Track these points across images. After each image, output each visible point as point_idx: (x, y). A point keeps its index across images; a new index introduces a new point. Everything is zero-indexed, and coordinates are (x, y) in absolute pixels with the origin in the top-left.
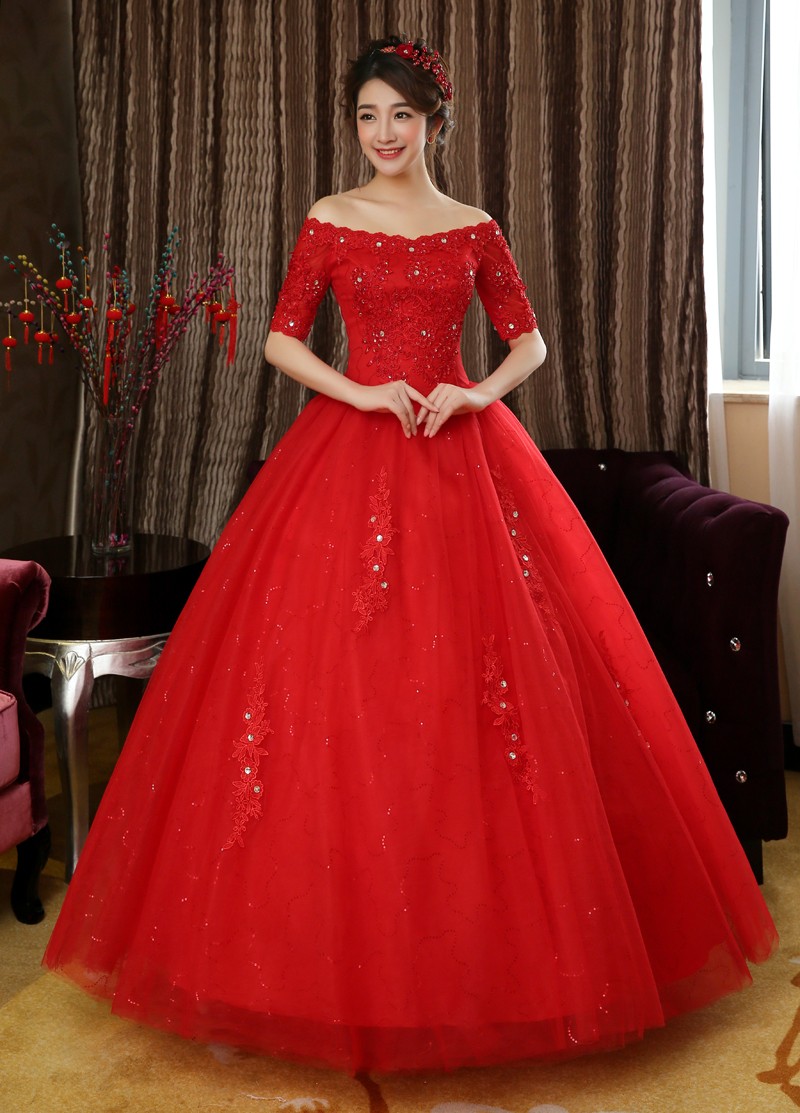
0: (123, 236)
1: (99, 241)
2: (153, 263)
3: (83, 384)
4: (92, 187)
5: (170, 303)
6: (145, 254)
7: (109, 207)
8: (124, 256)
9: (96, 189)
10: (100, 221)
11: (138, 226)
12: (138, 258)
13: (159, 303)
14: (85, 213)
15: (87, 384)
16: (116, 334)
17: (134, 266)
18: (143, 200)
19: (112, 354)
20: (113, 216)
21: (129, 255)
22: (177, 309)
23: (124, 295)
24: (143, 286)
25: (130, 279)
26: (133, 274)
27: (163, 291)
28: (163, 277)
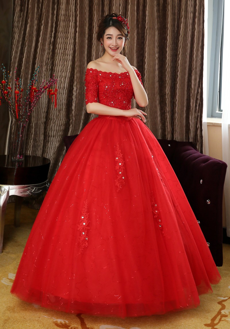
0: (21, 68)
1: (13, 69)
2: (29, 76)
3: (10, 112)
4: (14, 52)
5: (35, 89)
6: (27, 74)
7: (18, 59)
8: (20, 74)
9: (15, 53)
10: (15, 63)
11: (26, 65)
12: (24, 75)
13: (31, 89)
14: (11, 60)
16: (18, 98)
17: (23, 77)
18: (28, 57)
19: (17, 104)
20: (18, 62)
21: (22, 74)
22: (37, 91)
23: (20, 86)
24: (25, 84)
25: (22, 81)
26: (23, 80)
27: (32, 85)
28: (33, 81)
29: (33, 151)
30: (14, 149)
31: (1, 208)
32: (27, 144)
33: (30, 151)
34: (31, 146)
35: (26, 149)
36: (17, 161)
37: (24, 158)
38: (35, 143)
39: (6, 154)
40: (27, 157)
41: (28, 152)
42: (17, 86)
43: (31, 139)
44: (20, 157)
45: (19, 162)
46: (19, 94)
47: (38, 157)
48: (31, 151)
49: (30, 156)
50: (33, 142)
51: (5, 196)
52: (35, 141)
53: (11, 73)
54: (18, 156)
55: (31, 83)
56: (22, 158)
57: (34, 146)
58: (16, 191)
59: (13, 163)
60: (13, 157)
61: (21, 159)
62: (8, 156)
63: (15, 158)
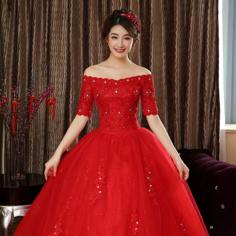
0: (16, 74)
1: (8, 75)
2: (27, 83)
3: (4, 125)
4: (6, 56)
5: (33, 98)
6: (24, 80)
7: (11, 64)
8: (17, 80)
9: (7, 57)
10: (8, 68)
11: (21, 70)
12: (21, 81)
13: (29, 99)
14: (3, 66)
15: (5, 125)
16: (15, 109)
17: (20, 84)
18: (23, 61)
19: (15, 116)
20: (13, 66)
21: (18, 80)
22: (36, 100)
23: (17, 96)
24: (23, 92)
25: (19, 89)
26: (20, 87)
27: (30, 94)
28: (31, 89)
29: (34, 168)
30: (13, 167)
31: (6, 231)
32: (27, 160)
33: (30, 169)
34: (32, 162)
35: (27, 166)
36: (17, 180)
37: (25, 176)
38: (35, 159)
39: (3, 173)
40: (28, 175)
41: (29, 169)
42: (15, 95)
43: (31, 155)
44: (21, 175)
45: (20, 181)
46: (17, 105)
47: (39, 174)
48: (32, 168)
49: (31, 174)
50: (33, 158)
51: (9, 218)
52: (35, 157)
53: (5, 80)
54: (19, 175)
55: (29, 92)
56: (23, 177)
57: (34, 163)
58: (21, 212)
59: (13, 183)
60: (13, 176)
61: (21, 177)
62: (6, 175)
63: (15, 177)
